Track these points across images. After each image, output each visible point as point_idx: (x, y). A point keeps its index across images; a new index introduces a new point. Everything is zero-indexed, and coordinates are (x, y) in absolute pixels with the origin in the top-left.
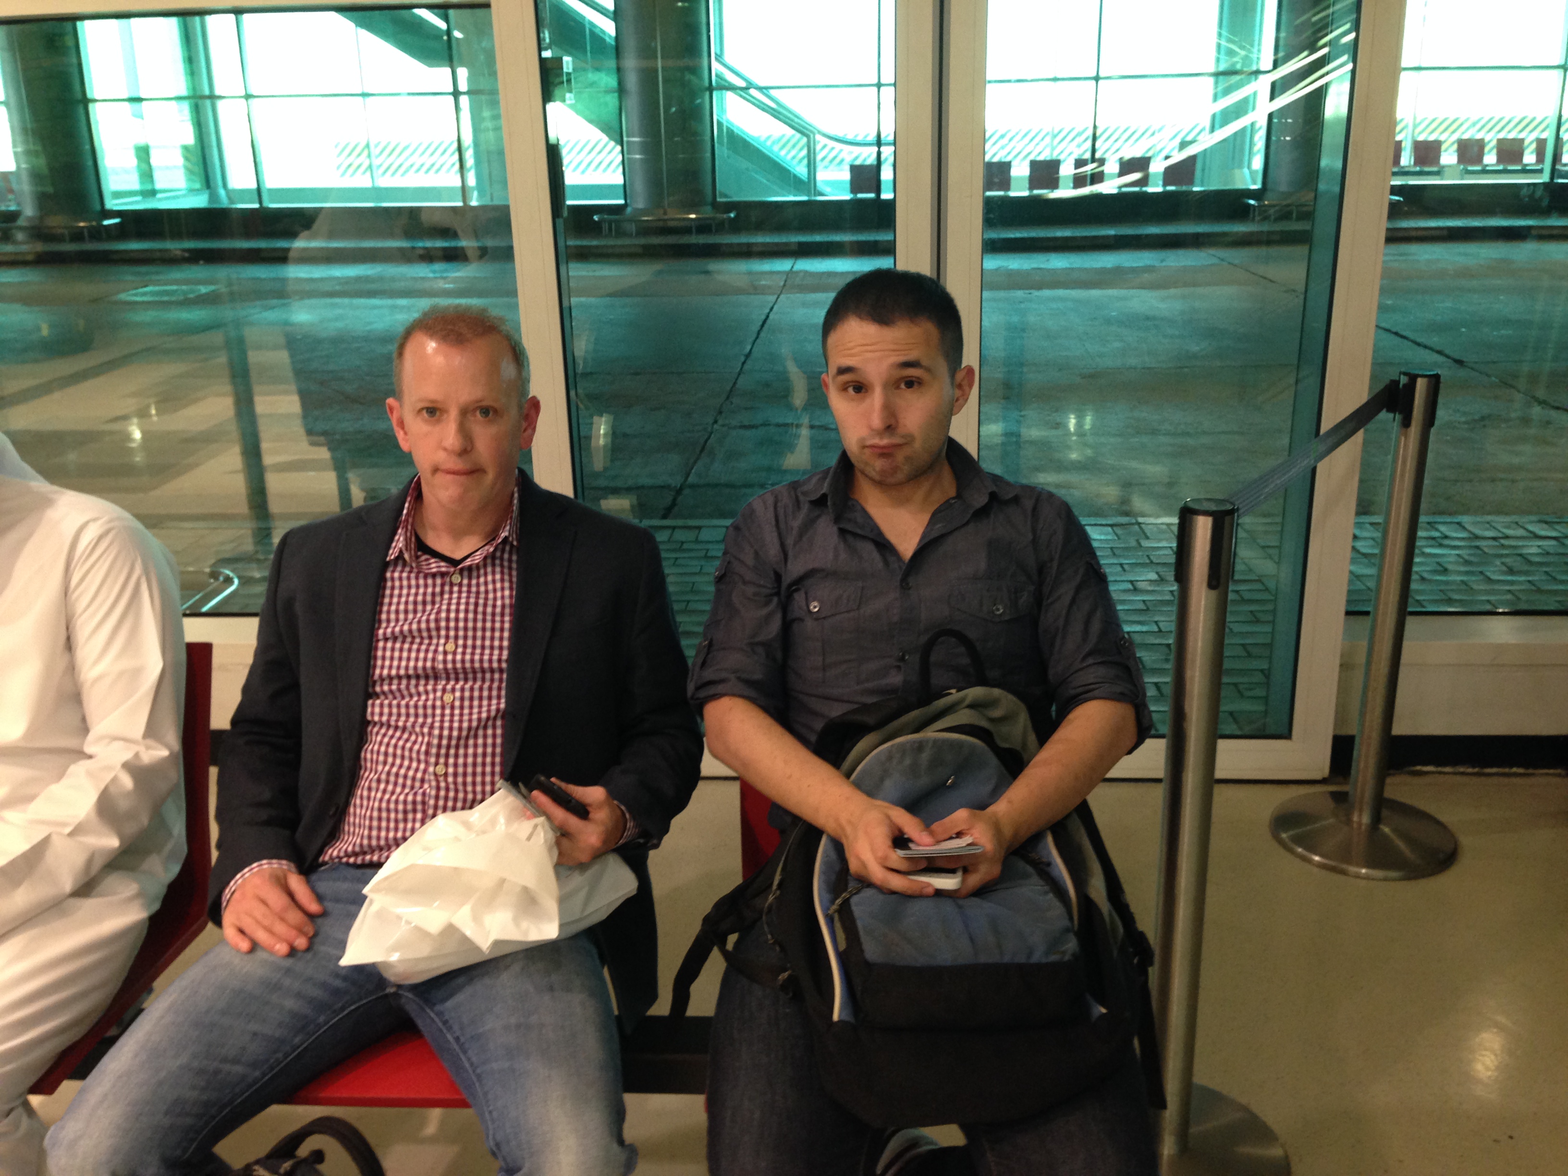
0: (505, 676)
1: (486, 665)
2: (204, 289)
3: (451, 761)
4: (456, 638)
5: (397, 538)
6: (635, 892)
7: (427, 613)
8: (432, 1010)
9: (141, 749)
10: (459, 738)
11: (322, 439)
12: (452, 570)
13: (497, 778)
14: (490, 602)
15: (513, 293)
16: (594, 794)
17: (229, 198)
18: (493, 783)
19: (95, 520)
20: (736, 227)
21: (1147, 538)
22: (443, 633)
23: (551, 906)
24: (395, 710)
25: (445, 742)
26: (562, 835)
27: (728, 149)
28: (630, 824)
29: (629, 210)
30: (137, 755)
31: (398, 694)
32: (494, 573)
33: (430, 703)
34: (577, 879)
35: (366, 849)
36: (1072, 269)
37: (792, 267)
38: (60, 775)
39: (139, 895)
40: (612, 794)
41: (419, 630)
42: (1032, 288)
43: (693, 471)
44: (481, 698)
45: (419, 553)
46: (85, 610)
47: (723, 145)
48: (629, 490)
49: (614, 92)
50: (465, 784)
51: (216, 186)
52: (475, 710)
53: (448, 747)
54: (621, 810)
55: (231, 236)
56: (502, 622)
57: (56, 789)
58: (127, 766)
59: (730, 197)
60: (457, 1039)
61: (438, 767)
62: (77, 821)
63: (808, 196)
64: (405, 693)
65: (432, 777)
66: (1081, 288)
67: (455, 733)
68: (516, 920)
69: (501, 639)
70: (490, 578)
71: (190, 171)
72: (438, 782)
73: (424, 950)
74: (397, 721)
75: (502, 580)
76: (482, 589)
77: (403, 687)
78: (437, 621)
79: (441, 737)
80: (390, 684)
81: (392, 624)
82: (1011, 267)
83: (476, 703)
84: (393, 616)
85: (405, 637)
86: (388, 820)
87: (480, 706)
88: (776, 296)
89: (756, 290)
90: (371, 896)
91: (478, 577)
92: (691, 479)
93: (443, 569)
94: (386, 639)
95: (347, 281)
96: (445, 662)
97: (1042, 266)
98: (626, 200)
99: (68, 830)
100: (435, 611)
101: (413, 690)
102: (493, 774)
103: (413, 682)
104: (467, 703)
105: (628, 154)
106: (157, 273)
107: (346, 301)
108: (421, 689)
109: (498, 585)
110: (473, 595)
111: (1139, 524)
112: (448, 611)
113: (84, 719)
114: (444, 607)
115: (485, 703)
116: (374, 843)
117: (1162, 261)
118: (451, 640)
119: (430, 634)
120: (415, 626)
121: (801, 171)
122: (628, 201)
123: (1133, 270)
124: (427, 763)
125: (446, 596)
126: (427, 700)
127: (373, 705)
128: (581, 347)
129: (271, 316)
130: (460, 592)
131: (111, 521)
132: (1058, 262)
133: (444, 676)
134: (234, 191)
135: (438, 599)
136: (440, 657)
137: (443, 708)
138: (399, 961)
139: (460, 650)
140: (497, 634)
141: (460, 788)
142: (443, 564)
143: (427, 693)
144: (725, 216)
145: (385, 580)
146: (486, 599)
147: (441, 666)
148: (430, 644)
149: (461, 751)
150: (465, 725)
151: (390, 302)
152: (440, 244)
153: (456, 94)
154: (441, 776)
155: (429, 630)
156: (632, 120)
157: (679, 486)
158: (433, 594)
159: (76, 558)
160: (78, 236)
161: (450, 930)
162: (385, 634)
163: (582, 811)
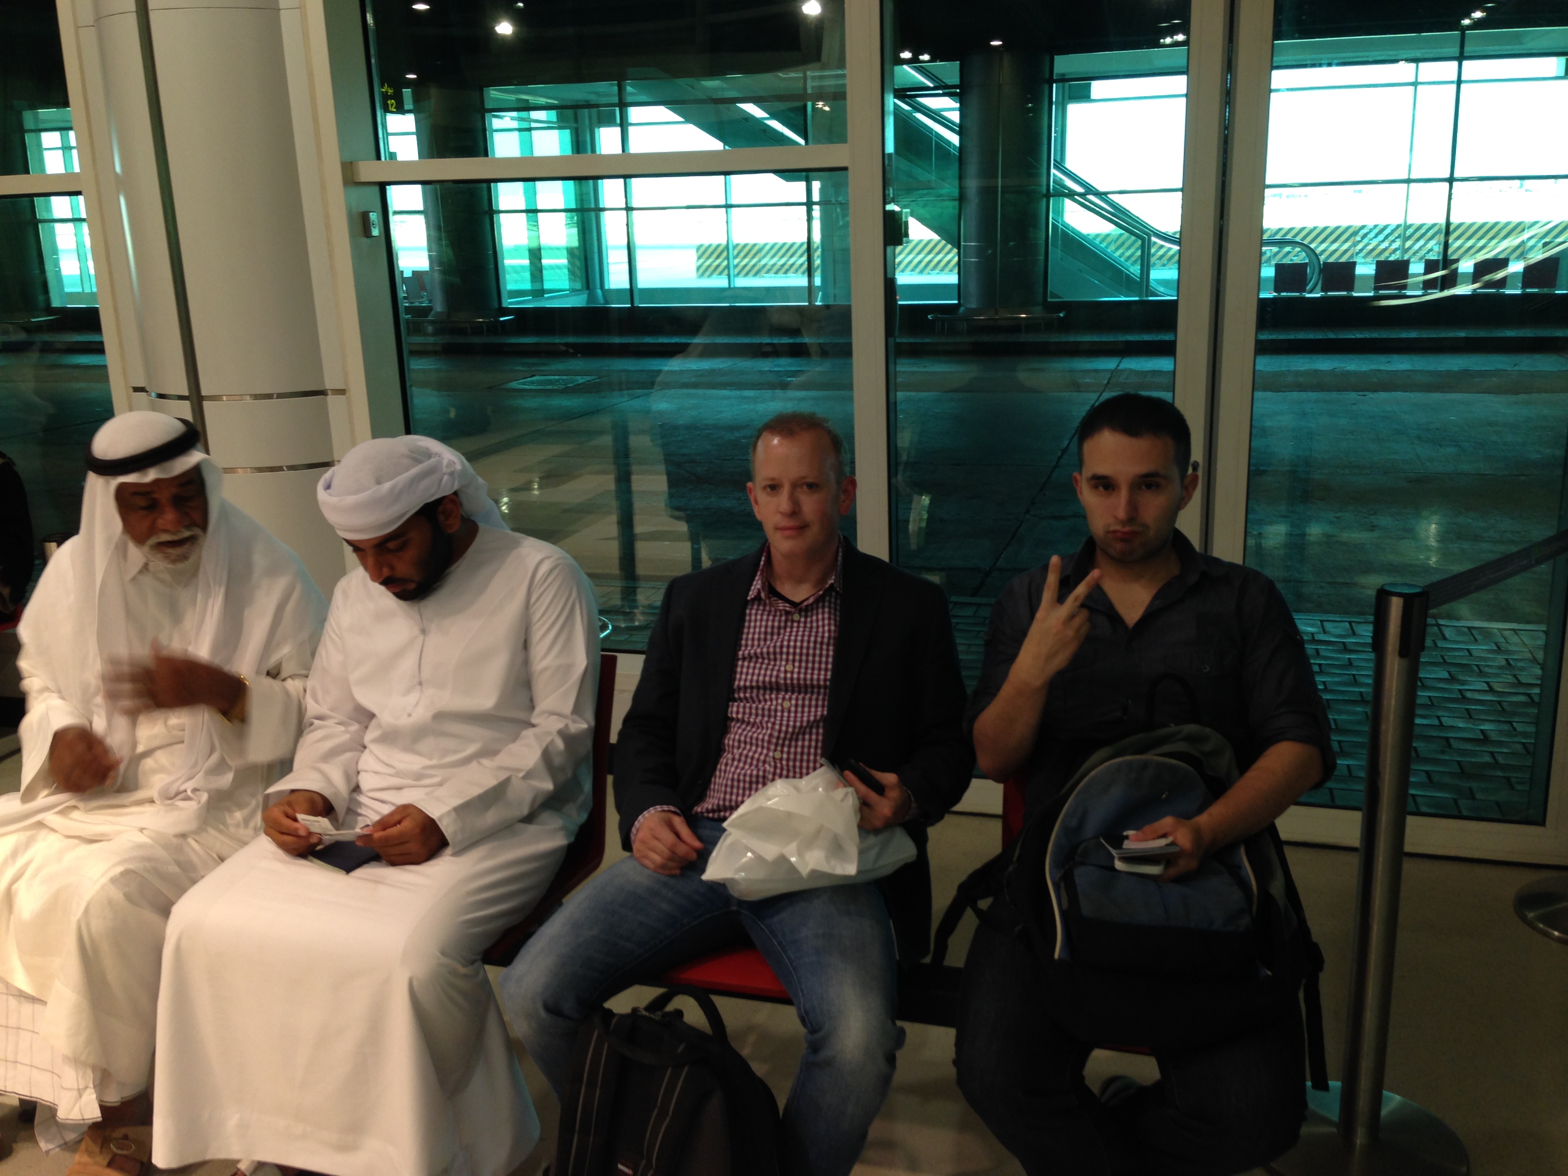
0: (828, 691)
1: (815, 683)
2: (581, 380)
3: (786, 749)
4: (794, 661)
5: (755, 583)
6: (914, 858)
7: (774, 641)
8: (763, 923)
9: (570, 722)
10: (793, 733)
11: (681, 514)
12: (793, 610)
13: (818, 758)
14: (820, 634)
15: (850, 387)
16: (889, 778)
17: (604, 296)
18: (815, 761)
19: (548, 558)
20: (1064, 326)
21: (1445, 638)
22: (784, 657)
23: (853, 850)
24: (747, 711)
25: (782, 735)
26: (864, 805)
27: (1061, 251)
28: (914, 805)
29: (962, 309)
30: (567, 726)
31: (750, 700)
32: (823, 613)
33: (773, 707)
34: (872, 840)
35: (722, 808)
36: (1414, 371)
37: (1118, 366)
38: (515, 738)
39: (563, 828)
40: (903, 781)
41: (768, 653)
42: (1368, 390)
43: (1003, 556)
44: (810, 706)
45: (771, 596)
46: (538, 621)
47: (1057, 248)
48: (941, 570)
49: (954, 200)
50: (794, 767)
51: (595, 288)
52: (806, 714)
53: (784, 739)
54: (908, 793)
55: (608, 333)
56: (828, 650)
57: (513, 747)
58: (560, 733)
59: (1061, 298)
60: (780, 943)
61: (776, 752)
62: (528, 768)
63: (1140, 297)
64: (756, 699)
65: (772, 760)
66: (1421, 391)
67: (790, 730)
68: (827, 859)
69: (827, 663)
70: (820, 617)
71: (572, 272)
72: (775, 763)
73: (760, 874)
74: (749, 718)
75: (829, 619)
76: (815, 624)
77: (754, 695)
78: (781, 647)
79: (780, 731)
80: (745, 693)
81: (749, 648)
82: (1348, 368)
83: (806, 709)
84: (750, 642)
85: (757, 658)
86: (738, 788)
87: (809, 712)
88: (1099, 394)
89: (1077, 387)
90: (729, 829)
91: (812, 616)
92: (1000, 563)
93: (788, 609)
94: (744, 659)
95: (700, 373)
96: (785, 678)
97: (1382, 368)
98: (959, 300)
99: (521, 775)
100: (780, 640)
101: (761, 698)
102: (816, 754)
103: (761, 692)
104: (800, 709)
105: (964, 257)
106: (544, 364)
107: (701, 392)
108: (767, 697)
109: (826, 622)
110: (807, 629)
111: (1438, 625)
112: (789, 641)
113: (531, 700)
114: (786, 638)
115: (813, 709)
116: (727, 803)
117: (1515, 365)
118: (790, 663)
119: (773, 656)
120: (765, 650)
121: (1135, 270)
122: (962, 301)
123: (1482, 374)
124: (768, 749)
125: (788, 630)
126: (771, 705)
127: (732, 706)
128: (905, 439)
129: (637, 404)
130: (798, 627)
131: (558, 559)
132: (1400, 364)
133: (783, 688)
134: (610, 290)
135: (782, 631)
136: (782, 675)
137: (783, 711)
138: (744, 879)
139: (796, 670)
140: (824, 659)
141: (791, 769)
142: (787, 605)
143: (771, 700)
144: (1055, 315)
145: (744, 615)
146: (817, 632)
147: (782, 682)
148: (775, 665)
149: (793, 743)
150: (798, 724)
151: (737, 393)
152: (786, 340)
153: (809, 204)
154: (777, 759)
155: (775, 653)
156: (970, 226)
157: (988, 568)
158: (779, 628)
159: (534, 585)
160: (478, 330)
161: (783, 859)
162: (743, 655)
163: (879, 789)
